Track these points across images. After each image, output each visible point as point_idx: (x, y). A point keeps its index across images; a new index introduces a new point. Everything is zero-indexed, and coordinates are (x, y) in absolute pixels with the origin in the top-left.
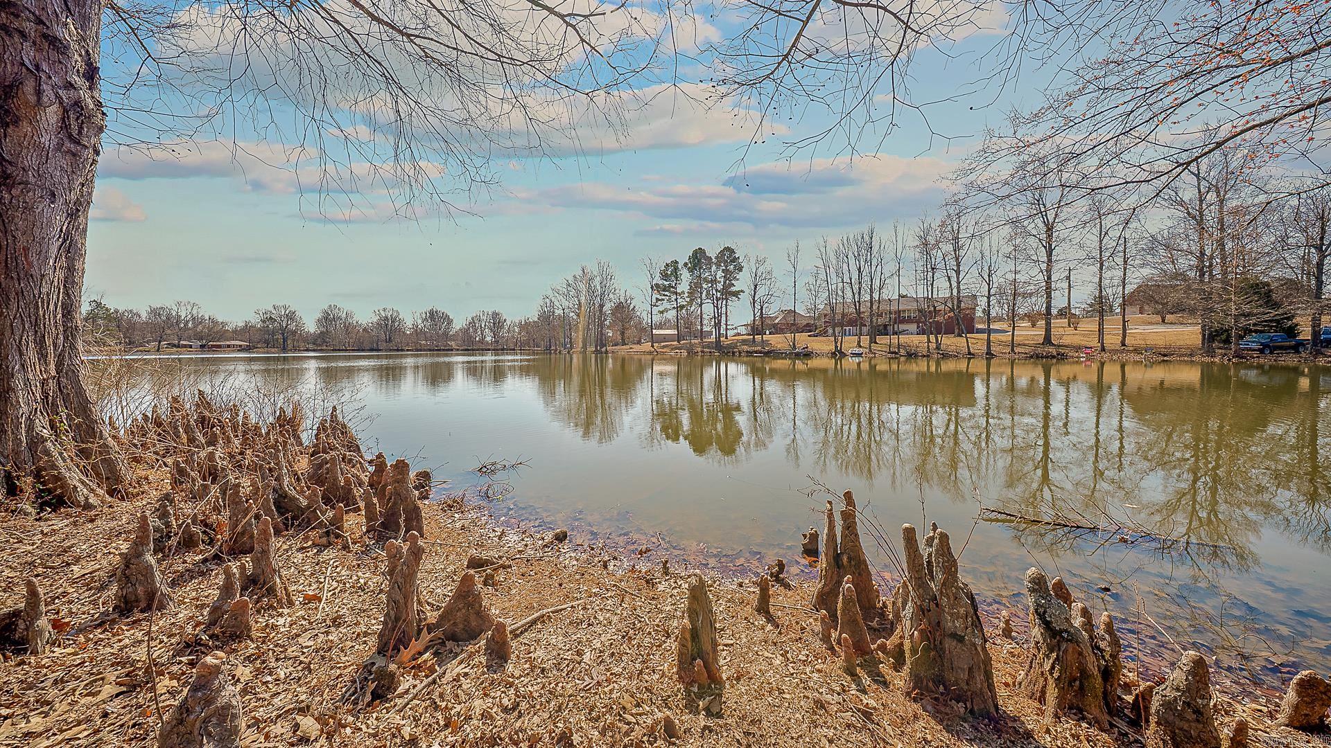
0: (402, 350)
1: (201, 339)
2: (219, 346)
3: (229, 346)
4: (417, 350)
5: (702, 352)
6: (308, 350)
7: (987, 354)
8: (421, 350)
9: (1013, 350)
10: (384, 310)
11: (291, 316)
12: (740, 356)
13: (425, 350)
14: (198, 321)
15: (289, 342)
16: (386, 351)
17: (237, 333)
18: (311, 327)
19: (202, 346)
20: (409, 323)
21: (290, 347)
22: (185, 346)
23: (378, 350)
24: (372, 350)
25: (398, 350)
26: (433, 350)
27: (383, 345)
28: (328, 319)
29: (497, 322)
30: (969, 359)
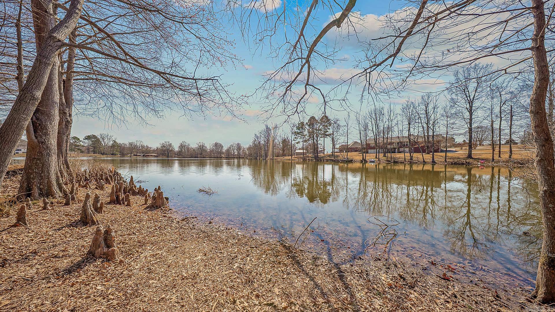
0: (205, 158)
1: (143, 153)
2: (149, 156)
3: (151, 155)
4: (210, 158)
5: (309, 159)
6: (175, 157)
7: (432, 162)
8: (211, 158)
9: (446, 160)
10: (200, 143)
11: (170, 145)
12: (324, 161)
13: (213, 158)
14: (143, 147)
15: (170, 154)
16: (200, 158)
17: (154, 151)
18: (176, 149)
19: (144, 155)
20: (208, 147)
21: (170, 156)
22: (139, 155)
23: (197, 157)
24: (195, 157)
25: (204, 158)
26: (215, 158)
27: (199, 156)
28: (182, 146)
29: (239, 147)
30: (424, 164)
